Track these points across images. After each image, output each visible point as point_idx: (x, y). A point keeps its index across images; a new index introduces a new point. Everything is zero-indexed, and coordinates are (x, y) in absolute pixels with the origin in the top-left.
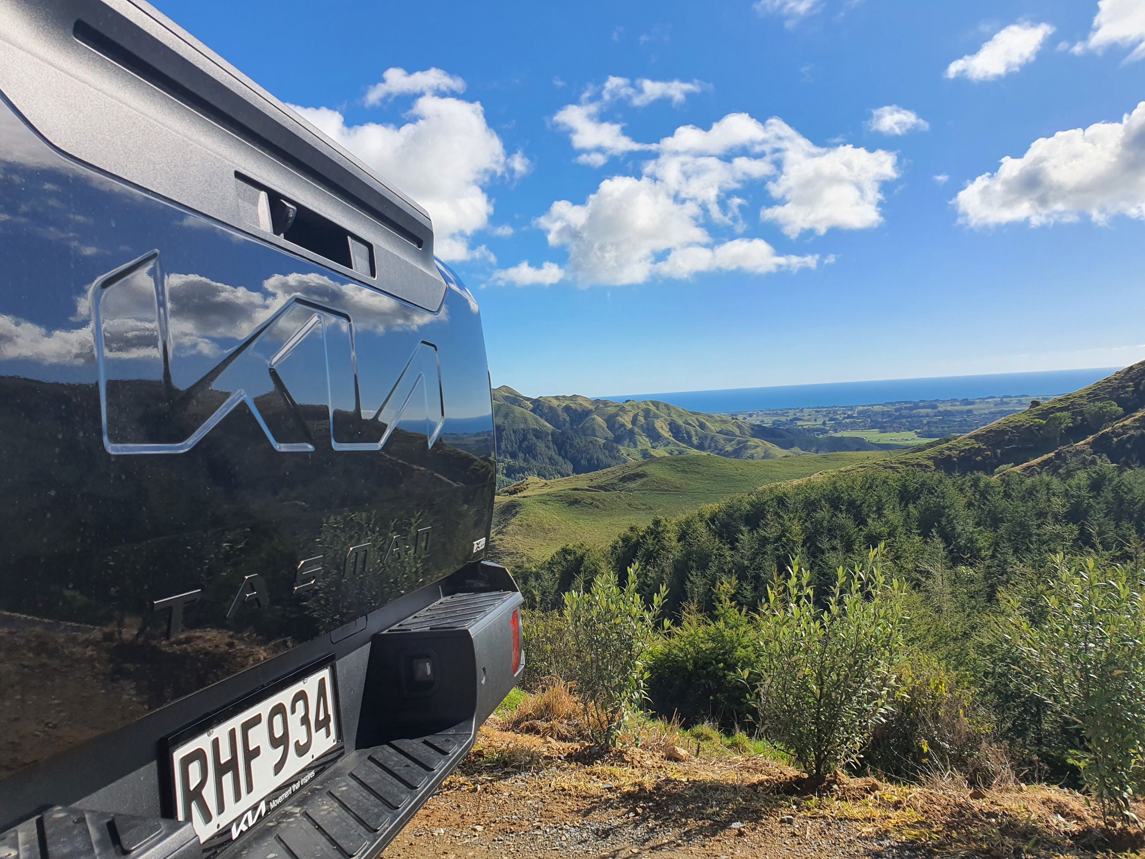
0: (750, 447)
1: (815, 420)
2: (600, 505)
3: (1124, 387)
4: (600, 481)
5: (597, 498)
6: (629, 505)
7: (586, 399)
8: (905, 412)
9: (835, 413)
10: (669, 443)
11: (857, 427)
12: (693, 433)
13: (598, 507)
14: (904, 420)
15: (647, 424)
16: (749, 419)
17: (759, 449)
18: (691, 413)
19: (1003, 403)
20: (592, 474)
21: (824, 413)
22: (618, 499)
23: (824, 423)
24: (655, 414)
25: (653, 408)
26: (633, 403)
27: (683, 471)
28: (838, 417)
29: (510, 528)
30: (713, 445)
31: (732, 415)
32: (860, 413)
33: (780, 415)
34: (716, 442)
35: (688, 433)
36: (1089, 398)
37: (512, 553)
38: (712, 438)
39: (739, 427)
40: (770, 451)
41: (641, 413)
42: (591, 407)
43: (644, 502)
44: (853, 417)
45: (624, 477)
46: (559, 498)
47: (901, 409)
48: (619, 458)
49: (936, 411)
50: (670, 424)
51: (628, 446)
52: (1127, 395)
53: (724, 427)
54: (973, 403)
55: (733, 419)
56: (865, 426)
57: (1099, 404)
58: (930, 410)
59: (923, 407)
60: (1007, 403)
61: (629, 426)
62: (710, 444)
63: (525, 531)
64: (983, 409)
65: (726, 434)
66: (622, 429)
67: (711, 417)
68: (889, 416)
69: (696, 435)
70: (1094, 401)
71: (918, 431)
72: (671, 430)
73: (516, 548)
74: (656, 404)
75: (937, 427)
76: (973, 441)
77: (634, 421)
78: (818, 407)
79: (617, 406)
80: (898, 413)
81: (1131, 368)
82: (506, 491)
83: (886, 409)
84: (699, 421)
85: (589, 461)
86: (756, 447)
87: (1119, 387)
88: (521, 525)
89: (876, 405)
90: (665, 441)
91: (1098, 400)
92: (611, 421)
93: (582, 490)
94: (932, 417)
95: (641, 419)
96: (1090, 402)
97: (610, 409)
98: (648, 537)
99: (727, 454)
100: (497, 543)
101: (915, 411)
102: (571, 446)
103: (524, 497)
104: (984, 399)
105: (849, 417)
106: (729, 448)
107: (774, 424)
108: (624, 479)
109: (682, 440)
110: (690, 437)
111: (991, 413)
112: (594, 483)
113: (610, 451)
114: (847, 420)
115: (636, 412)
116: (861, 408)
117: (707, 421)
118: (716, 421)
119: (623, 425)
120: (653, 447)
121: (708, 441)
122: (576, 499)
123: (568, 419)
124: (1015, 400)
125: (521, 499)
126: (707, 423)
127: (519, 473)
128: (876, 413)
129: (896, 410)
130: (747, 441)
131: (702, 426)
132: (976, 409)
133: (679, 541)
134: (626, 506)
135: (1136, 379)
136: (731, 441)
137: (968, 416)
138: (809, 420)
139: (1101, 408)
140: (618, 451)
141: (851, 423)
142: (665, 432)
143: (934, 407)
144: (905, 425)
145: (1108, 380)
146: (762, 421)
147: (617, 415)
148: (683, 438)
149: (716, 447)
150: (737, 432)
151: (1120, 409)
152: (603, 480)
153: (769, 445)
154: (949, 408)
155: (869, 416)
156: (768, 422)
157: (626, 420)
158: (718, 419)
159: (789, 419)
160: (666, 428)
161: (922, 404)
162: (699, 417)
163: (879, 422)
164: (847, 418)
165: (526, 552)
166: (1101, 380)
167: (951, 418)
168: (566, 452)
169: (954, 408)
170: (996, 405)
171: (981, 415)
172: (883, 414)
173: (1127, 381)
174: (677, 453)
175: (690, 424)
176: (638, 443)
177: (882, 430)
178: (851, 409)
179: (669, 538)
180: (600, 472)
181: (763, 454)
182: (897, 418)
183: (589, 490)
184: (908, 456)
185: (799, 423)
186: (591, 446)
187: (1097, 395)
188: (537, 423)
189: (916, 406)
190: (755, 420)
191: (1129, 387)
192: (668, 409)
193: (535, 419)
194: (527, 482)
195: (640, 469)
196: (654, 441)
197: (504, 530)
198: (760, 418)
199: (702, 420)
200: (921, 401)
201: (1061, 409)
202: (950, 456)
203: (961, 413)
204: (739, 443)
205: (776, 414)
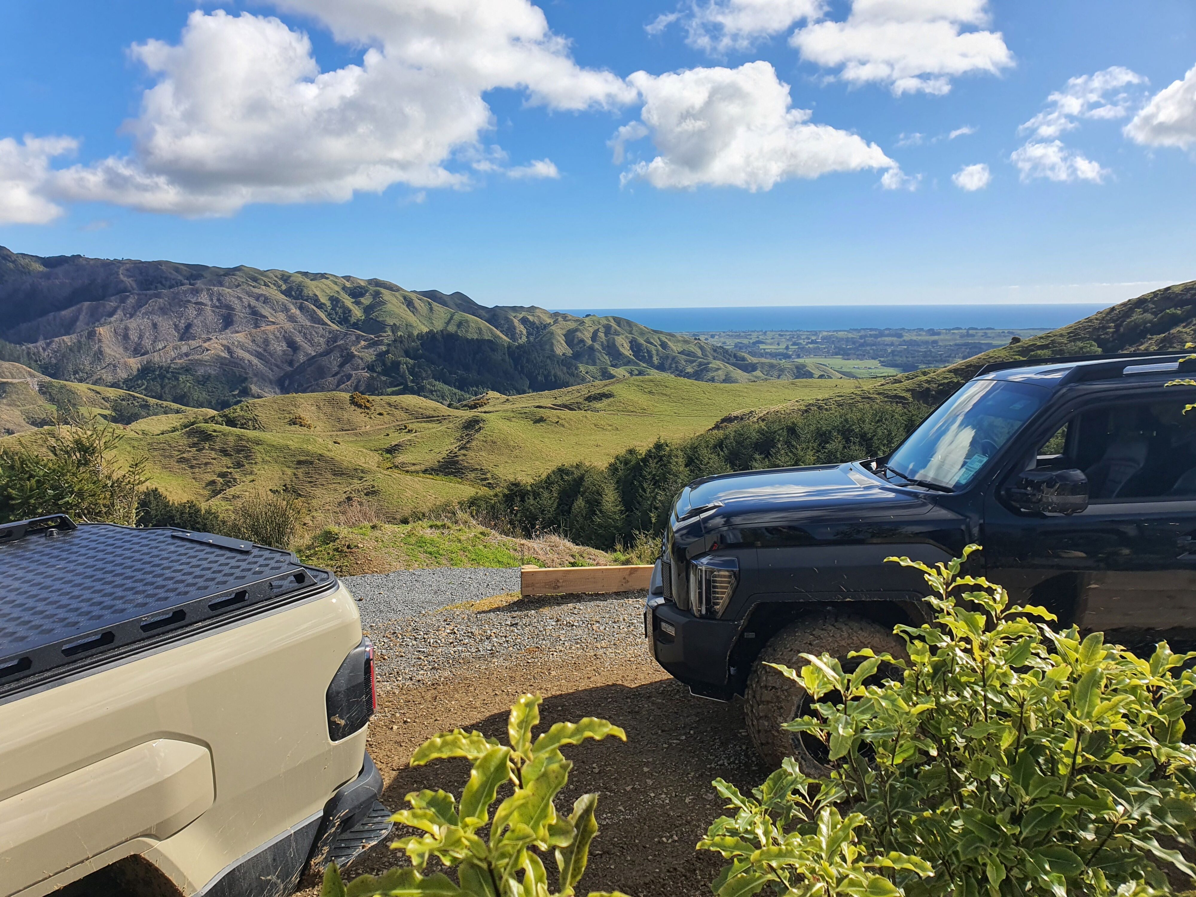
0: (711, 370)
1: (778, 344)
2: (566, 425)
3: (1104, 328)
4: (565, 399)
5: (563, 417)
6: (595, 425)
7: (545, 312)
8: (870, 340)
9: (799, 337)
10: (629, 362)
11: (821, 353)
12: (654, 352)
13: (563, 426)
14: (868, 348)
15: (608, 341)
16: (711, 341)
17: (720, 372)
18: (654, 331)
19: (968, 335)
20: (555, 392)
21: (788, 337)
22: (585, 419)
23: (787, 348)
24: (616, 330)
25: (613, 324)
26: (594, 318)
27: (650, 392)
28: (801, 341)
29: (474, 443)
30: (674, 366)
31: (694, 335)
32: (823, 338)
33: (743, 337)
34: (677, 362)
35: (649, 352)
36: (1070, 337)
37: (477, 469)
38: (674, 358)
39: (701, 348)
40: (732, 375)
41: (602, 330)
42: (549, 321)
43: (610, 423)
44: (817, 343)
45: (590, 397)
46: (524, 415)
47: (866, 336)
48: (578, 376)
49: (901, 340)
50: (631, 342)
51: (587, 364)
52: (1107, 337)
53: (686, 347)
54: (938, 334)
55: (696, 339)
56: (828, 352)
57: (1080, 344)
58: (895, 339)
59: (888, 336)
60: (973, 336)
61: (589, 342)
62: (671, 364)
63: (489, 448)
64: (949, 340)
65: (688, 355)
66: (581, 345)
67: (673, 336)
68: (854, 343)
69: (657, 355)
70: (1074, 341)
71: (882, 359)
72: (631, 348)
73: (479, 464)
74: (618, 321)
75: (901, 357)
76: (952, 375)
77: (594, 337)
78: (782, 331)
79: (577, 320)
80: (862, 341)
81: (1113, 309)
82: (465, 406)
83: (850, 335)
84: (660, 340)
85: (546, 377)
86: (718, 369)
87: (1099, 328)
88: (486, 442)
89: (840, 331)
90: (625, 360)
91: (1079, 339)
92: (570, 337)
93: (546, 407)
94: (897, 346)
95: (601, 335)
96: (1071, 341)
97: (569, 323)
98: (651, 461)
99: (688, 376)
100: (460, 458)
101: (879, 339)
102: (528, 361)
103: (485, 412)
104: (950, 330)
105: (812, 342)
106: (689, 370)
107: (736, 346)
108: (589, 399)
109: (643, 359)
110: (651, 357)
111: (956, 345)
112: (559, 402)
113: (569, 368)
114: (811, 346)
115: (596, 328)
116: (825, 334)
117: (669, 340)
118: (679, 341)
119: (582, 341)
120: (612, 366)
121: (669, 361)
122: (542, 417)
123: (525, 332)
124: (981, 333)
125: (483, 414)
126: (669, 343)
127: (472, 387)
128: (841, 340)
129: (861, 337)
130: (709, 363)
131: (664, 345)
132: (942, 340)
133: (686, 466)
134: (593, 426)
135: (1117, 320)
136: (692, 362)
137: (933, 347)
138: (771, 344)
139: (1081, 348)
140: (577, 368)
141: (815, 348)
142: (627, 351)
143: (900, 336)
144: (869, 353)
145: (1089, 320)
146: (724, 343)
147: (577, 330)
148: (644, 357)
149: (677, 369)
150: (699, 353)
151: (1100, 350)
152: (567, 398)
153: (731, 368)
154: (915, 338)
155: (833, 342)
156: (730, 344)
157: (586, 336)
158: (680, 339)
159: (751, 341)
160: (627, 346)
161: (887, 332)
162: (661, 336)
163: (843, 349)
164: (811, 343)
165: (490, 468)
166: (1082, 319)
167: (916, 348)
168: (522, 367)
169: (919, 338)
170: (962, 336)
171: (946, 346)
172: (847, 340)
173: (1108, 322)
174: (637, 372)
175: (651, 343)
176: (598, 361)
177: (846, 357)
178: (816, 334)
179: (676, 462)
180: (564, 390)
181: (724, 377)
182: (862, 345)
183: (553, 409)
184: (886, 387)
185: (762, 346)
186: (548, 361)
187: (1078, 334)
188: (492, 333)
189: (881, 334)
190: (716, 342)
191: (1109, 328)
192: (630, 326)
193: (491, 330)
194: (488, 396)
195: (606, 388)
196: (614, 359)
197: (468, 446)
198: (722, 340)
199: (664, 339)
200: (886, 329)
201: (1042, 347)
202: (928, 389)
203: (926, 343)
204: (700, 364)
205: (739, 336)
